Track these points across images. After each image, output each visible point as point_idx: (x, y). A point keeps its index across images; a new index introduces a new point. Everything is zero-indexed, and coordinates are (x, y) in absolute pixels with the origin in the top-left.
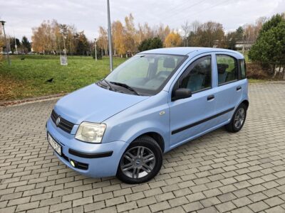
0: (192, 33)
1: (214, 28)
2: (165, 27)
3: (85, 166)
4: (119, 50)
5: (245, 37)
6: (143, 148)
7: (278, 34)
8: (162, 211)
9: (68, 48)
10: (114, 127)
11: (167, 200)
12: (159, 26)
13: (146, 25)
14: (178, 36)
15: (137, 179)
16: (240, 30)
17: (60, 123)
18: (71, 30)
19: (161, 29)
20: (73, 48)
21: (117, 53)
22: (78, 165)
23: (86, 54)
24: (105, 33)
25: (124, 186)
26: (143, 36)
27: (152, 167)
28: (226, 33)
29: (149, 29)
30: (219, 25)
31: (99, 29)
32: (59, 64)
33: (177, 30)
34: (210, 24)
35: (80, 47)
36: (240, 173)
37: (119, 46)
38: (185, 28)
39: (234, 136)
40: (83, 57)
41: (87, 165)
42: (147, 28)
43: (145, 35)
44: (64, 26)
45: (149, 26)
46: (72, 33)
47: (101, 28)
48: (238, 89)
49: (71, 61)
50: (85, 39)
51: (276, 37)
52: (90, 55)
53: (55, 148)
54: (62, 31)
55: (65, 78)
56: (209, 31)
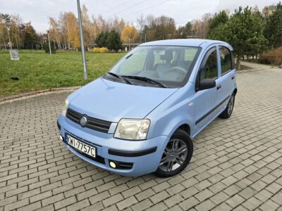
0: (146, 26)
1: (167, 22)
2: (120, 20)
3: (129, 166)
4: (73, 43)
5: (193, 31)
6: (178, 140)
7: (234, 29)
8: (209, 198)
9: (13, 41)
10: (158, 122)
11: (207, 188)
12: (114, 19)
13: (100, 18)
14: (134, 29)
15: (171, 171)
16: (189, 25)
17: (88, 123)
18: (15, 20)
19: (116, 22)
20: (19, 41)
21: (71, 47)
22: (120, 165)
23: (35, 48)
24: (56, 25)
25: (160, 180)
26: (97, 28)
27: (183, 158)
28: (177, 27)
29: (103, 21)
30: (171, 19)
31: (49, 21)
32: (9, 59)
33: (132, 24)
34: (163, 19)
35: (29, 40)
36: (253, 154)
37: (73, 39)
38: (141, 22)
39: (227, 121)
40: (33, 51)
41: (131, 164)
42: (102, 20)
43: (100, 28)
44: (7, 16)
45: (103, 18)
46: (17, 24)
47: (51, 19)
48: (233, 78)
49: (21, 55)
50: (33, 31)
51: (233, 31)
52: (40, 49)
53: (83, 150)
54: (4, 21)
55: (27, 74)
56: (162, 25)
